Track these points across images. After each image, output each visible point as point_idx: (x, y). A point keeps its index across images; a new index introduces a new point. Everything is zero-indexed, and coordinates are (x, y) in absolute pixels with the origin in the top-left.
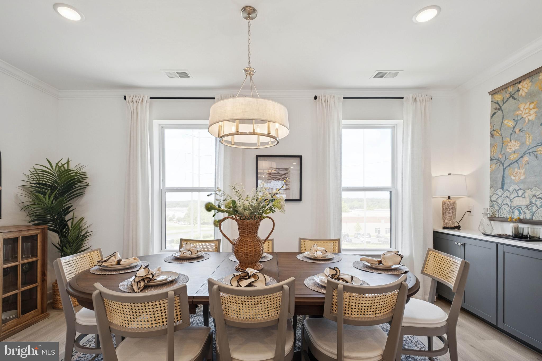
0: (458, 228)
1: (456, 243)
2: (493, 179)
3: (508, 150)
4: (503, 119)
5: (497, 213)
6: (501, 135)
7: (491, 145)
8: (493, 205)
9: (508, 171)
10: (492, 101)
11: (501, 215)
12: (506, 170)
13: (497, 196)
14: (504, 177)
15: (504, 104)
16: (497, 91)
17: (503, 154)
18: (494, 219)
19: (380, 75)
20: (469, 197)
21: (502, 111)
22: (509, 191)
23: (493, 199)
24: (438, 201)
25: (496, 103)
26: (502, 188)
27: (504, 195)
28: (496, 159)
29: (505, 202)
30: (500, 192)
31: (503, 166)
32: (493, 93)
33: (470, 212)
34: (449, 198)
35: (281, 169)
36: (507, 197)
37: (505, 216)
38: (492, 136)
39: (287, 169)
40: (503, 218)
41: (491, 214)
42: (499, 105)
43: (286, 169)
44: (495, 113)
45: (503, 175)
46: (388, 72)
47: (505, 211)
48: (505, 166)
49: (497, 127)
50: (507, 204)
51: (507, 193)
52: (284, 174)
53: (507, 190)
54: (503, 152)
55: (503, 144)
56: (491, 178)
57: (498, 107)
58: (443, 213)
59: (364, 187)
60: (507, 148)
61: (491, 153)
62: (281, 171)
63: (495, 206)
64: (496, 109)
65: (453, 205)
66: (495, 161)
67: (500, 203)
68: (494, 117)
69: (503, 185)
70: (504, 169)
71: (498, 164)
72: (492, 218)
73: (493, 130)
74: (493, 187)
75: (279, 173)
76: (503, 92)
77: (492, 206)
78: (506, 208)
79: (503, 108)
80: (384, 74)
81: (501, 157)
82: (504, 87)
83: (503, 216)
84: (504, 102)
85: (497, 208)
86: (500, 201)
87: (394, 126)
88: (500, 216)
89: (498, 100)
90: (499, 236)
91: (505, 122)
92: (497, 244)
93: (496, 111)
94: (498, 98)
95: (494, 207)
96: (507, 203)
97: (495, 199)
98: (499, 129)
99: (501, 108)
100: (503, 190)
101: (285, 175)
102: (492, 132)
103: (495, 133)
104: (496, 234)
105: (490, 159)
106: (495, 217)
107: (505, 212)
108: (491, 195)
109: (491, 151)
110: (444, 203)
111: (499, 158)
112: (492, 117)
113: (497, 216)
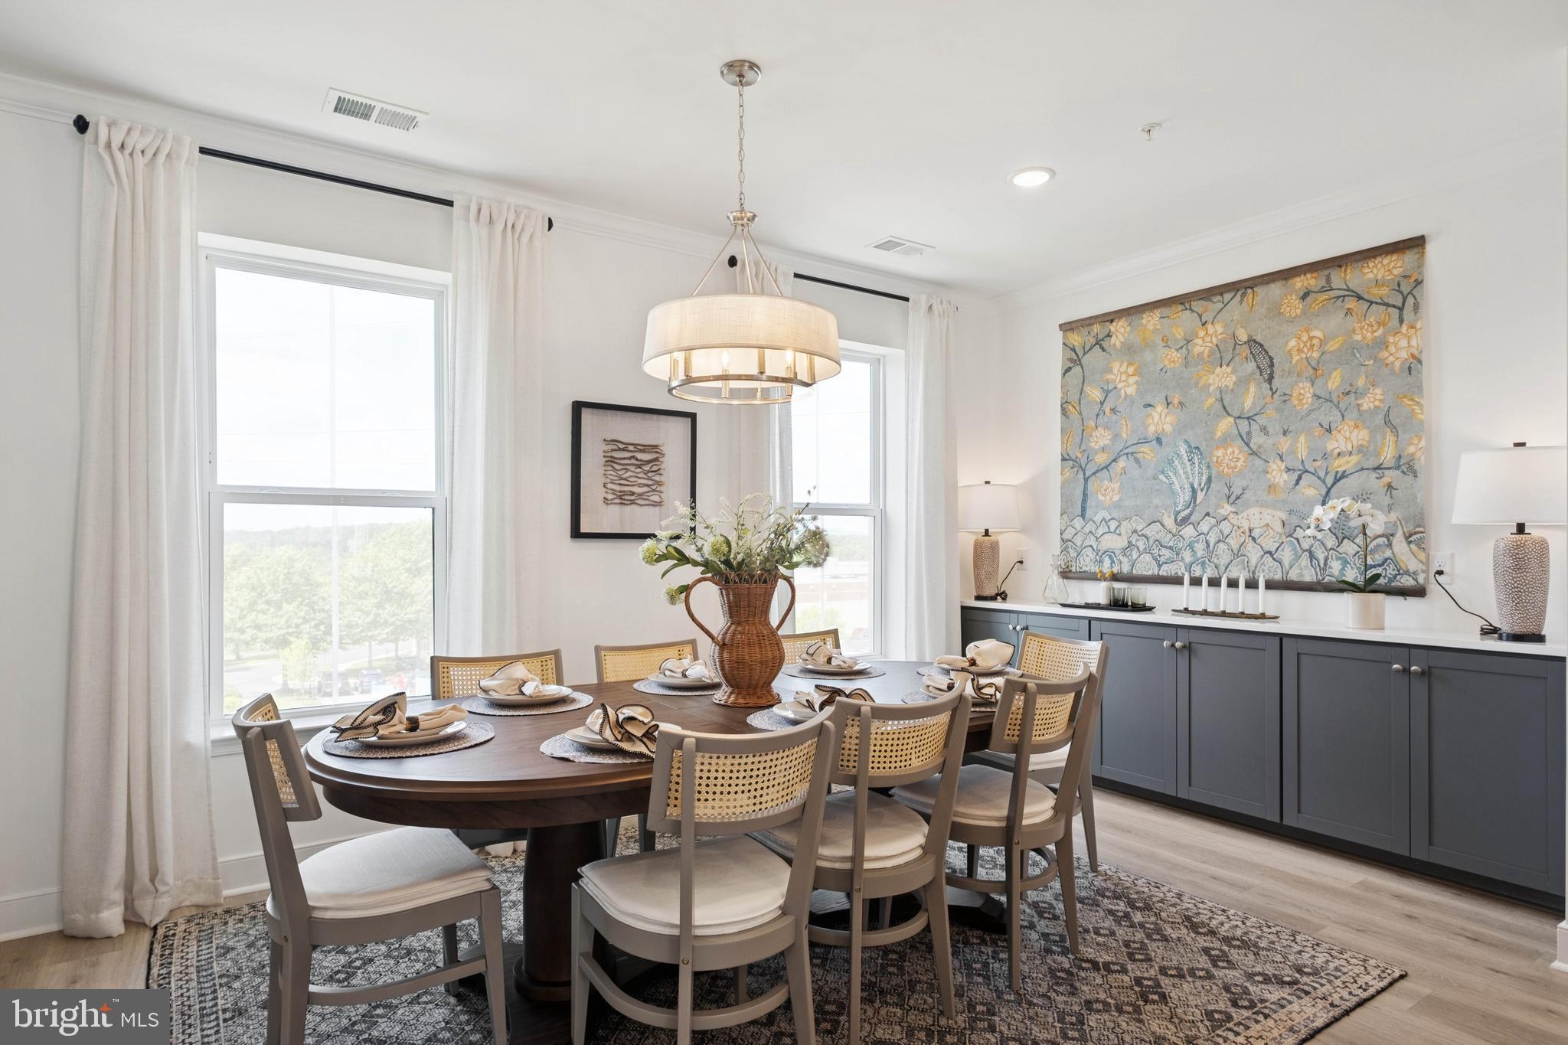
0: (1003, 596)
1: (1011, 627)
2: (1066, 498)
3: (1092, 445)
4: (1083, 383)
5: (1074, 563)
6: (1081, 414)
7: (1062, 430)
8: (1067, 547)
9: (1092, 485)
10: (1064, 344)
11: (1081, 568)
12: (1090, 482)
13: (1073, 532)
14: (1085, 495)
15: (1084, 354)
16: (1074, 325)
17: (1084, 451)
18: (1069, 575)
19: (887, 246)
20: (1023, 531)
21: (1082, 367)
22: (1094, 522)
23: (1066, 536)
24: (967, 542)
25: (1071, 349)
26: (1083, 516)
27: (1087, 530)
28: (1071, 459)
29: (1087, 543)
30: (1078, 523)
31: (1084, 474)
32: (1067, 327)
33: (1021, 562)
34: (987, 533)
35: (642, 448)
36: (1091, 532)
37: (1087, 569)
38: (1064, 412)
39: (656, 447)
40: (1085, 572)
41: (1063, 566)
42: (1077, 355)
43: (654, 448)
44: (1069, 369)
45: (1084, 491)
46: (908, 244)
47: (1087, 560)
48: (1087, 475)
49: (1074, 397)
50: (1091, 546)
51: (1090, 527)
52: (649, 462)
53: (1091, 520)
54: (1083, 448)
55: (1083, 431)
56: (1062, 496)
57: (1075, 358)
58: (976, 566)
59: (818, 503)
60: (1091, 440)
61: (1062, 446)
62: (643, 451)
63: (1070, 550)
64: (1071, 360)
65: (995, 547)
66: (1071, 463)
67: (1079, 544)
68: (1067, 374)
69: (1084, 509)
70: (1086, 480)
71: (1075, 469)
72: (1066, 574)
73: (1066, 402)
74: (1065, 513)
75: (637, 459)
76: (1085, 331)
77: (1064, 550)
78: (1090, 555)
79: (1085, 360)
80: (899, 244)
81: (1080, 455)
82: (1088, 322)
83: (1084, 569)
84: (1087, 349)
85: (1073, 554)
86: (1078, 541)
87: (879, 360)
88: (1078, 570)
89: (1076, 344)
90: (1087, 606)
91: (1087, 389)
92: (1090, 620)
93: (1072, 365)
94: (1076, 339)
95: (1068, 552)
96: (1090, 544)
97: (1069, 537)
98: (1077, 398)
99: (1080, 360)
100: (1084, 519)
101: (651, 465)
102: (1064, 406)
103: (1070, 407)
104: (1082, 603)
105: (1060, 458)
106: (1070, 571)
107: (1087, 563)
108: (1063, 528)
109: (1063, 443)
110: (978, 546)
111: (1077, 457)
112: (1064, 374)
113: (1073, 569)
